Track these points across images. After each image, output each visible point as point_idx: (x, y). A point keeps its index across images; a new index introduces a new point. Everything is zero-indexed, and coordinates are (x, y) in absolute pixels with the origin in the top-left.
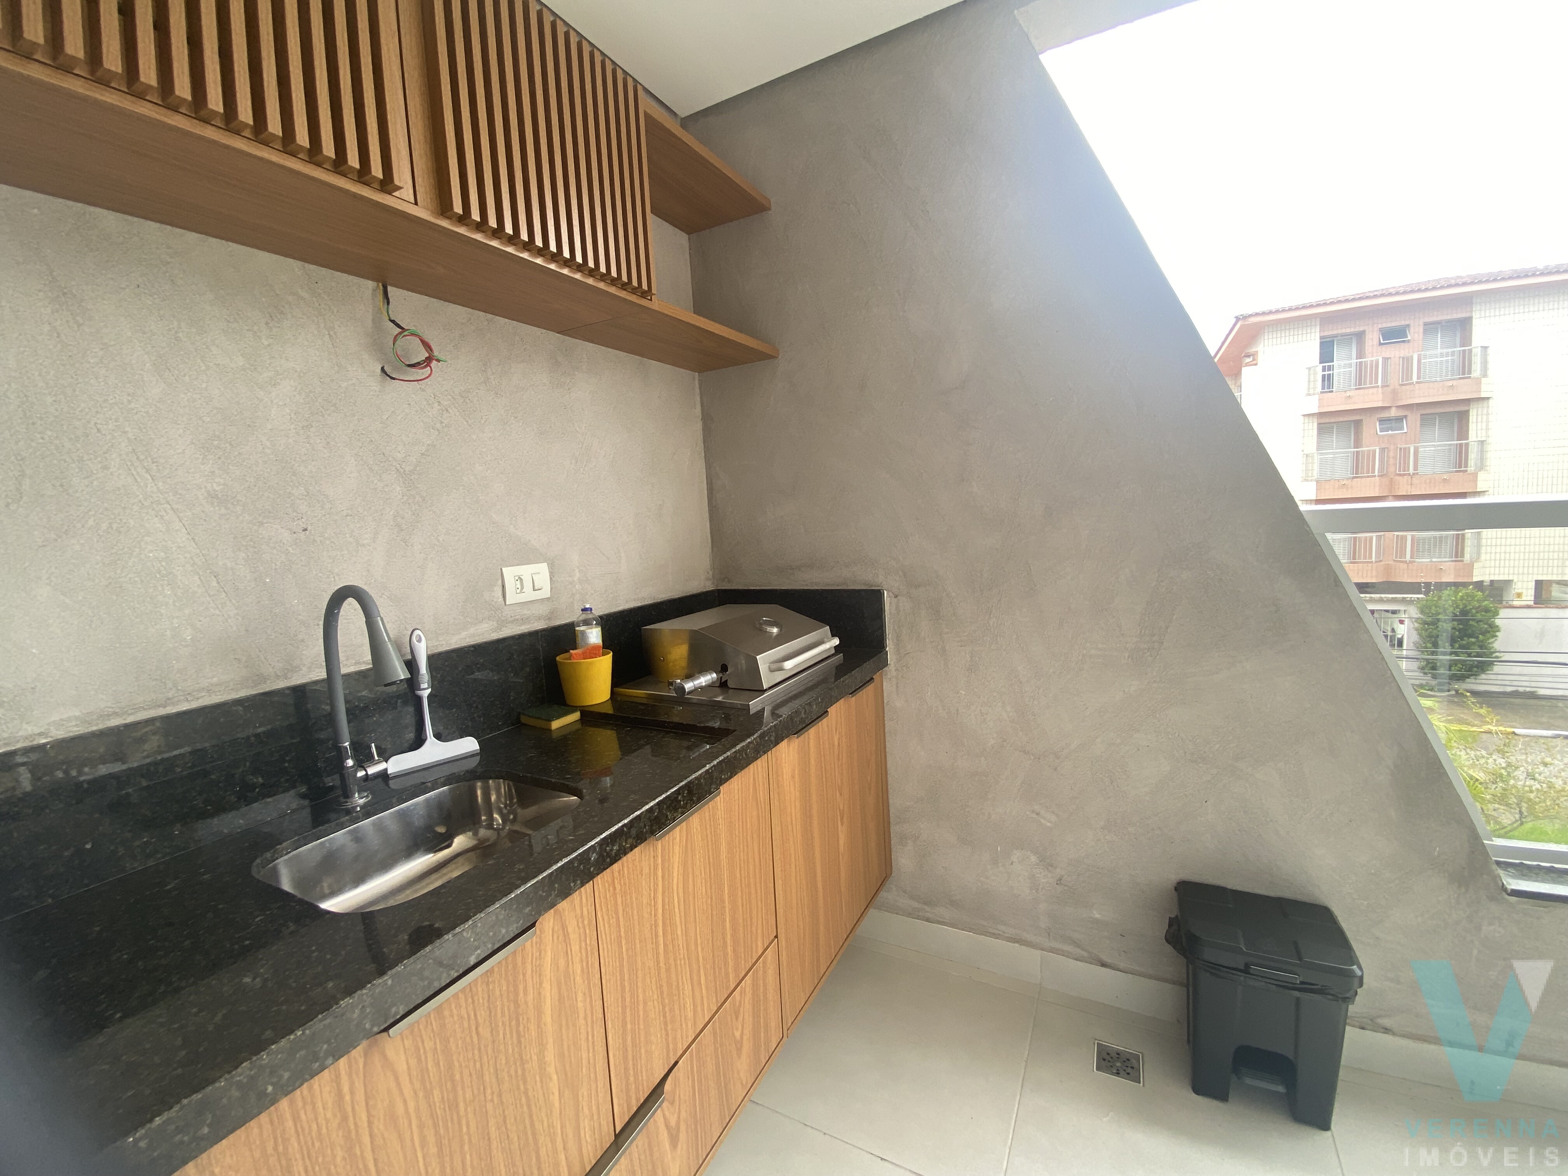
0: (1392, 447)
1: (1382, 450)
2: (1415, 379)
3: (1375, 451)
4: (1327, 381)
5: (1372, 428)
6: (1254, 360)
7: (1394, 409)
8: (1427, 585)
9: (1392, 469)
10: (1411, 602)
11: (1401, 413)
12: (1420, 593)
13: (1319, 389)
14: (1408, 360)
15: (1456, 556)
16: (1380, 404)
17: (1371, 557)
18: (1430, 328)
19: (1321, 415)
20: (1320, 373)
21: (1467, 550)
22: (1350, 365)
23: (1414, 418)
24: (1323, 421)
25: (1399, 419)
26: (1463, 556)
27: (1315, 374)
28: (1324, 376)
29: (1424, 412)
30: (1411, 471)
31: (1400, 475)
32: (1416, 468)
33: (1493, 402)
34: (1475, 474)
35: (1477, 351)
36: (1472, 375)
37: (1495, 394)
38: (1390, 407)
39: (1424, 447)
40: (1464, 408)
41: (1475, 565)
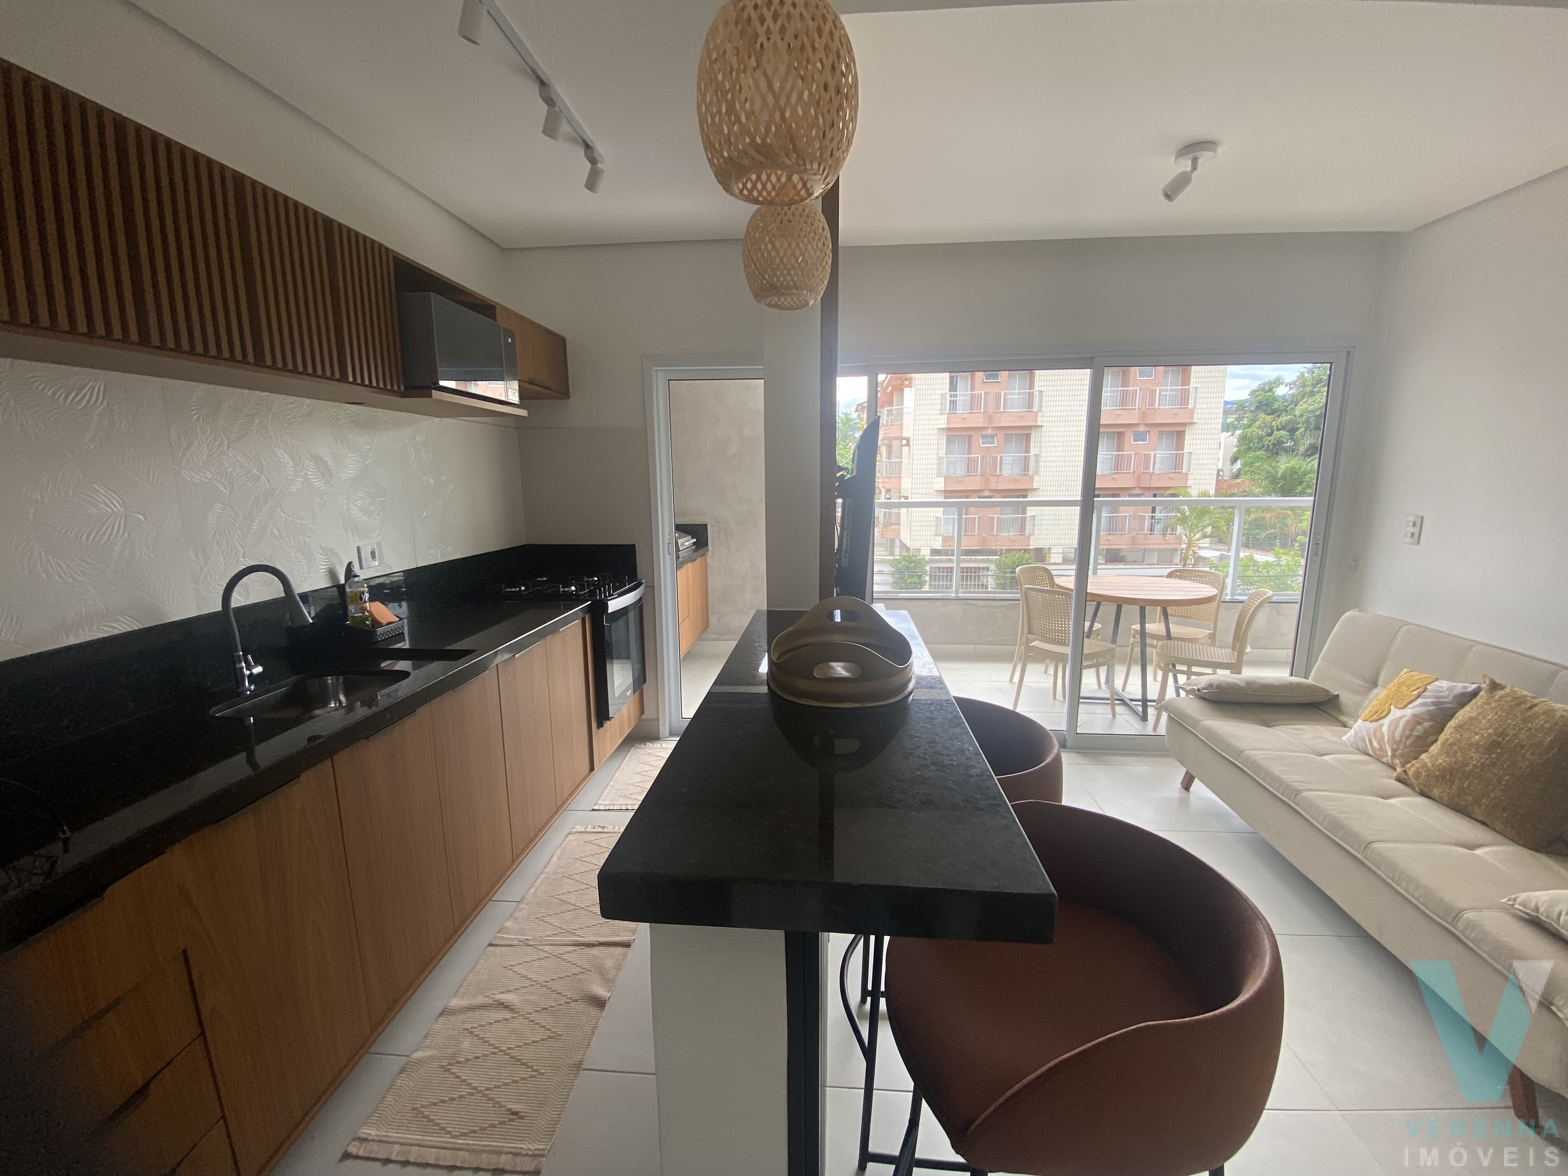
0: (988, 456)
1: (982, 457)
2: (1002, 410)
3: (978, 457)
4: (953, 403)
5: (979, 442)
6: (910, 383)
7: (990, 429)
8: (1001, 551)
9: (987, 471)
10: (991, 561)
11: (994, 432)
12: (997, 555)
13: (947, 411)
14: (998, 396)
15: (1021, 532)
16: (981, 425)
17: (974, 532)
19: (948, 429)
20: (948, 399)
21: (1027, 527)
22: (966, 395)
23: (1001, 435)
24: (950, 434)
25: (993, 436)
26: (1025, 532)
27: (946, 399)
28: (950, 401)
29: (1006, 432)
30: (998, 473)
31: (992, 475)
32: (1001, 471)
33: (1044, 429)
34: (1033, 477)
35: (1037, 394)
36: (1034, 410)
37: (1045, 424)
38: (987, 428)
39: (1006, 456)
40: (1028, 432)
41: (1032, 538)
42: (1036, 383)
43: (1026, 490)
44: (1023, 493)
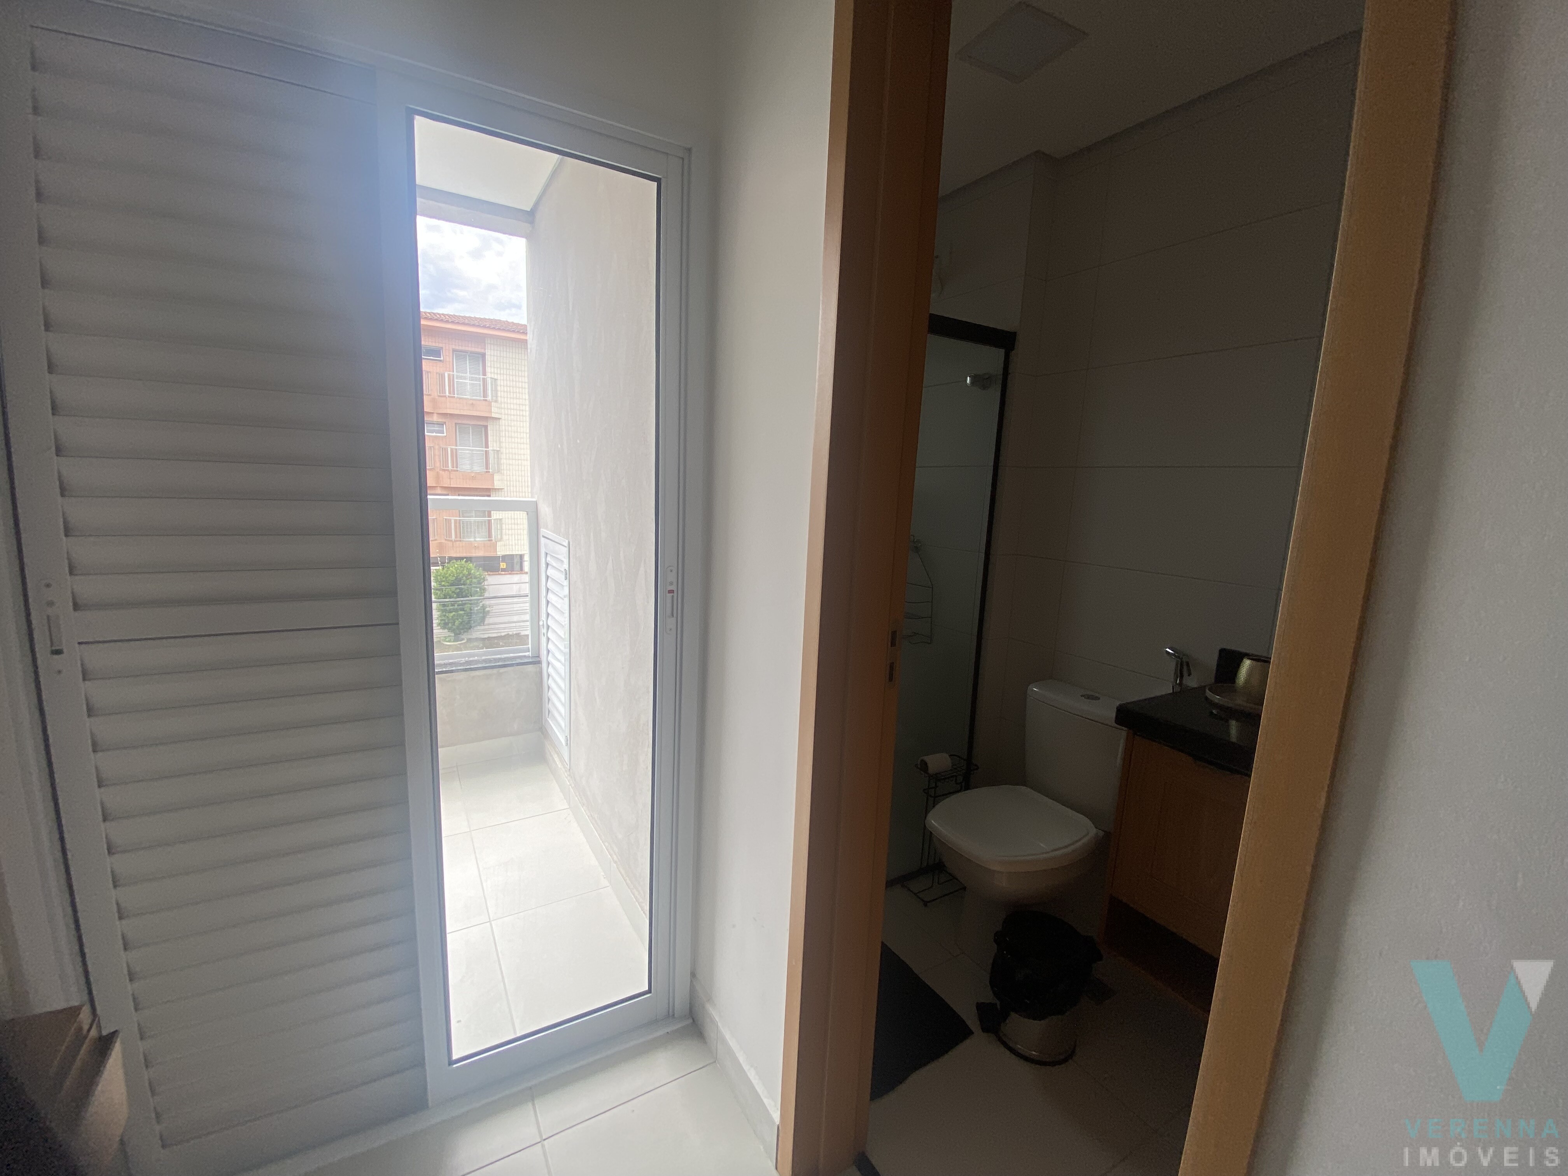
0: (437, 447)
2: (449, 394)
7: (435, 415)
9: (437, 465)
11: (441, 419)
14: (442, 376)
15: (487, 537)
18: (459, 355)
21: (494, 532)
23: (451, 424)
25: (440, 425)
26: (492, 537)
29: (456, 421)
30: (450, 468)
31: (444, 470)
33: (502, 422)
34: (493, 475)
35: (489, 381)
36: (487, 399)
37: (503, 417)
38: (433, 413)
39: (461, 449)
40: (485, 424)
41: (499, 544)
42: (488, 370)
43: (489, 490)
44: (487, 492)
